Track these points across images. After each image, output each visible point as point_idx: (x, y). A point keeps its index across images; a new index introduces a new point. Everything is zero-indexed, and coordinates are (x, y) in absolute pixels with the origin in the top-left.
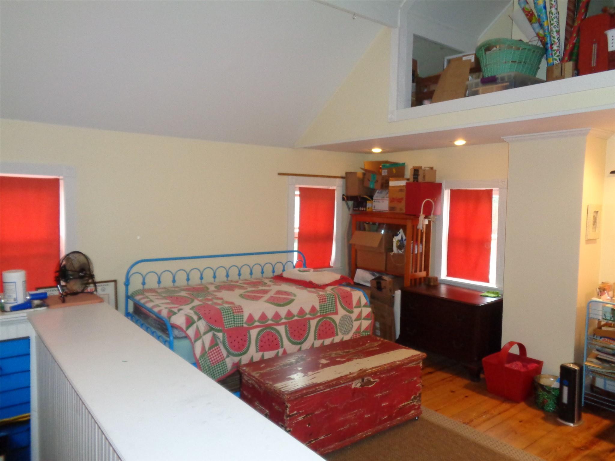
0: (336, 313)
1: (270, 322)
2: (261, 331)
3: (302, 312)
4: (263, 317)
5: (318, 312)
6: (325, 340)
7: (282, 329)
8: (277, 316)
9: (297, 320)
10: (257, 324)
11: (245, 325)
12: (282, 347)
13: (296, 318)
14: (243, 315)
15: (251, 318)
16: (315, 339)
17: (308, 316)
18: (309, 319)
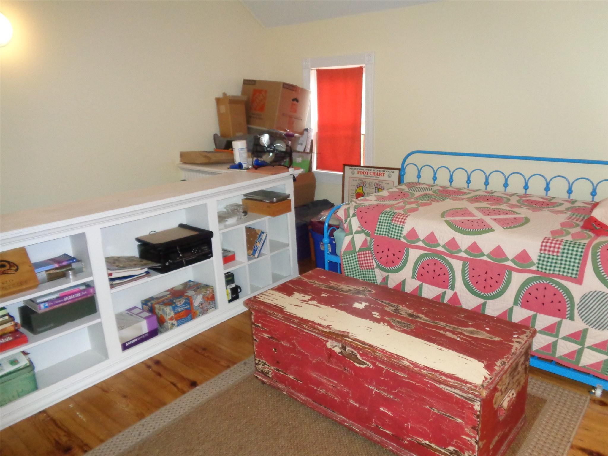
0: (579, 280)
1: (440, 249)
2: (426, 255)
3: (498, 252)
4: (431, 239)
5: (533, 264)
6: (538, 314)
7: (457, 265)
8: (452, 245)
9: (486, 262)
10: (420, 244)
11: (403, 240)
12: (452, 288)
13: (485, 258)
14: (403, 226)
15: (413, 234)
16: (516, 303)
17: (509, 263)
18: (511, 269)
